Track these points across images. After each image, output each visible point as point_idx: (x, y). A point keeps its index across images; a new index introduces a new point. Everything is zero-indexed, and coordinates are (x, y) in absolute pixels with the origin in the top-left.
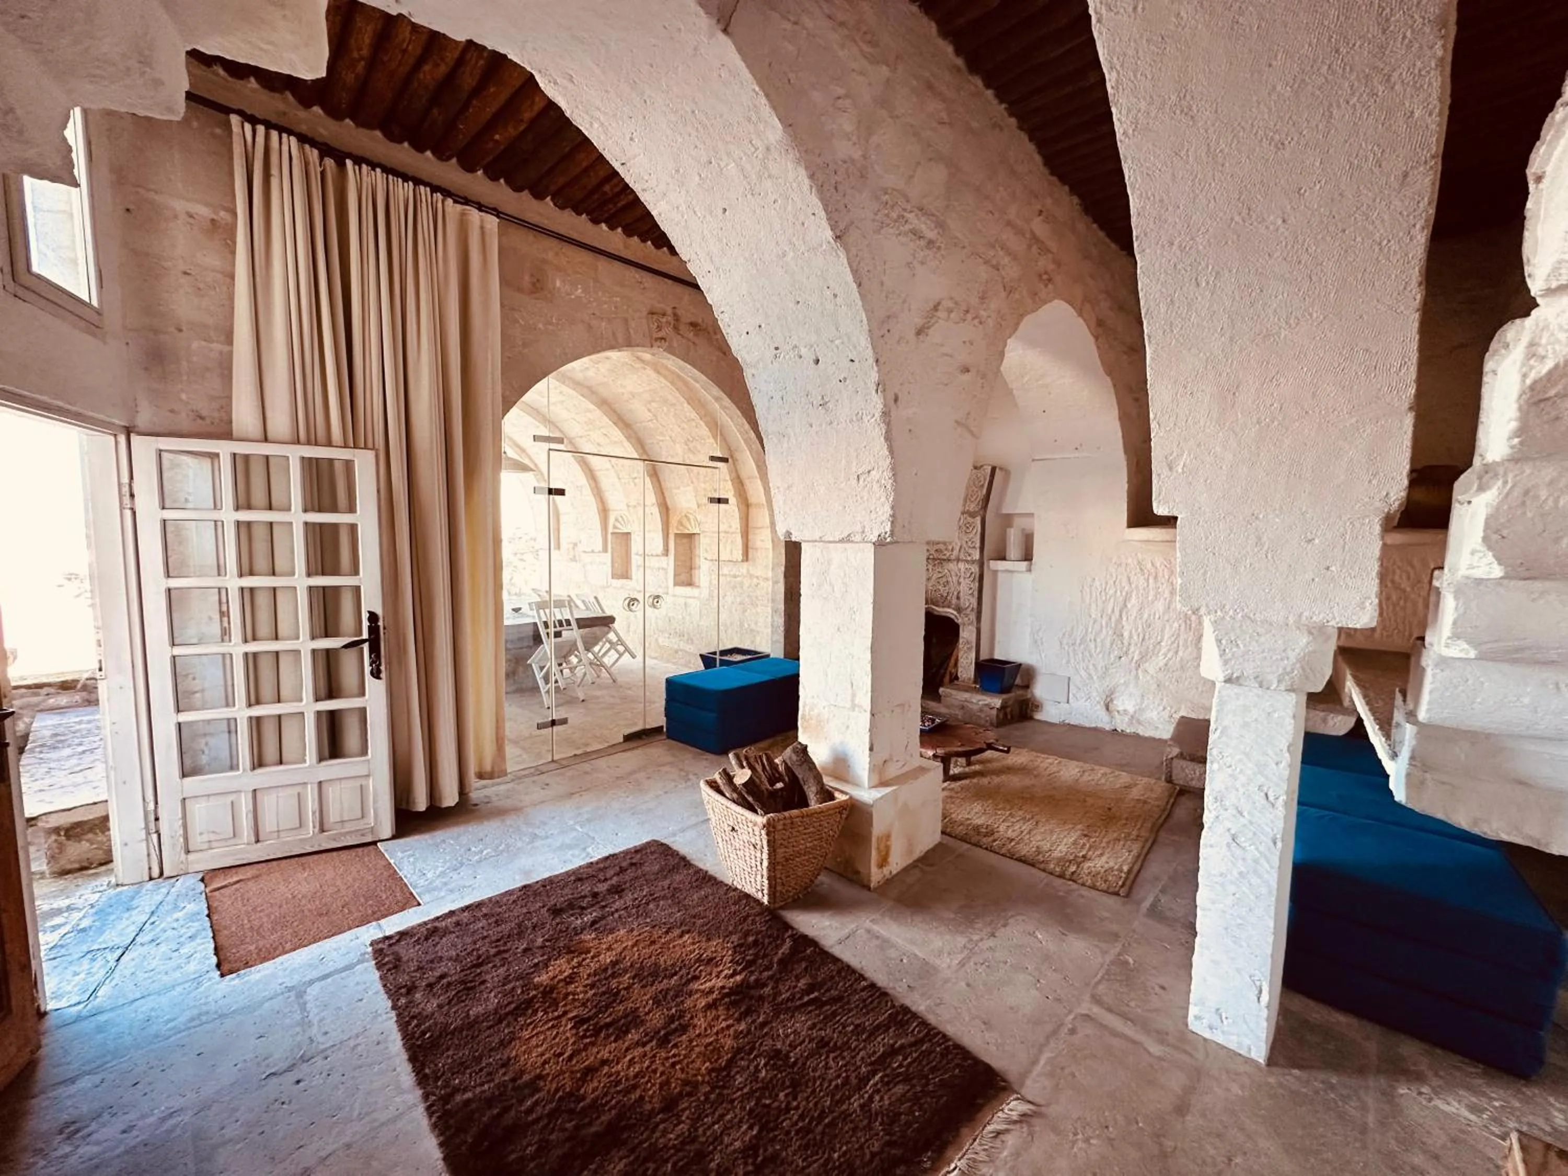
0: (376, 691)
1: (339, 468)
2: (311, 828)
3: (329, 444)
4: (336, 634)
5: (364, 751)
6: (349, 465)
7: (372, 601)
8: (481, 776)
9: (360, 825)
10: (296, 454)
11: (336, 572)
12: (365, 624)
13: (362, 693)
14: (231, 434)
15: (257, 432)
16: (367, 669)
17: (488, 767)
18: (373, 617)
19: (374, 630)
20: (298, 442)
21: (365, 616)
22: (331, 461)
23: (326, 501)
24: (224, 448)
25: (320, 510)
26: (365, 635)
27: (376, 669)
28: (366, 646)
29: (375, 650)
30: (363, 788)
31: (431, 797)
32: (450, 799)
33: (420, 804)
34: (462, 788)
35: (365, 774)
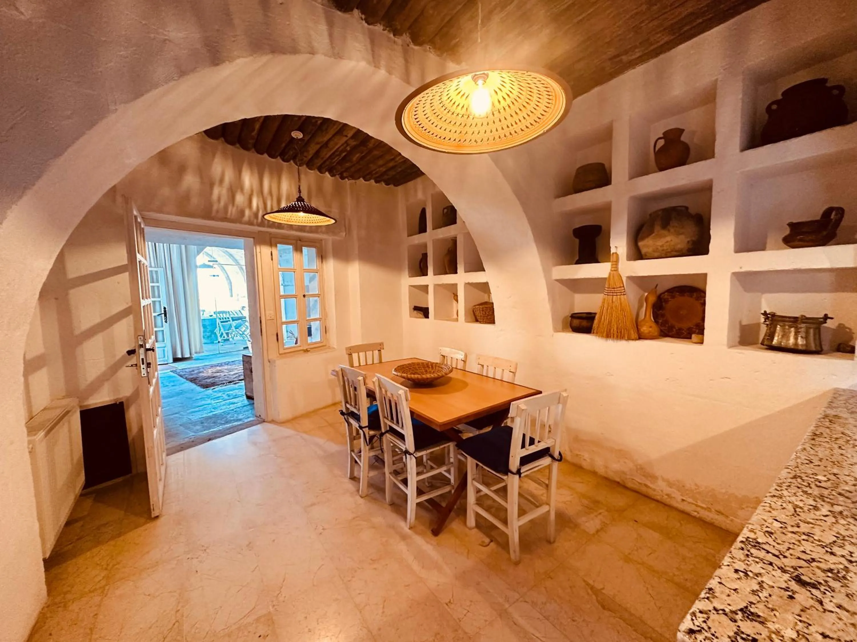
0: (166, 326)
5: (164, 341)
7: (164, 304)
8: (196, 353)
9: (164, 359)
12: (163, 310)
13: (162, 326)
16: (164, 321)
17: (198, 350)
18: (165, 308)
19: (165, 311)
21: (162, 308)
26: (163, 312)
27: (166, 322)
28: (163, 315)
29: (165, 315)
30: (164, 350)
31: (182, 354)
32: (187, 355)
33: (180, 356)
34: (191, 354)
35: (165, 347)
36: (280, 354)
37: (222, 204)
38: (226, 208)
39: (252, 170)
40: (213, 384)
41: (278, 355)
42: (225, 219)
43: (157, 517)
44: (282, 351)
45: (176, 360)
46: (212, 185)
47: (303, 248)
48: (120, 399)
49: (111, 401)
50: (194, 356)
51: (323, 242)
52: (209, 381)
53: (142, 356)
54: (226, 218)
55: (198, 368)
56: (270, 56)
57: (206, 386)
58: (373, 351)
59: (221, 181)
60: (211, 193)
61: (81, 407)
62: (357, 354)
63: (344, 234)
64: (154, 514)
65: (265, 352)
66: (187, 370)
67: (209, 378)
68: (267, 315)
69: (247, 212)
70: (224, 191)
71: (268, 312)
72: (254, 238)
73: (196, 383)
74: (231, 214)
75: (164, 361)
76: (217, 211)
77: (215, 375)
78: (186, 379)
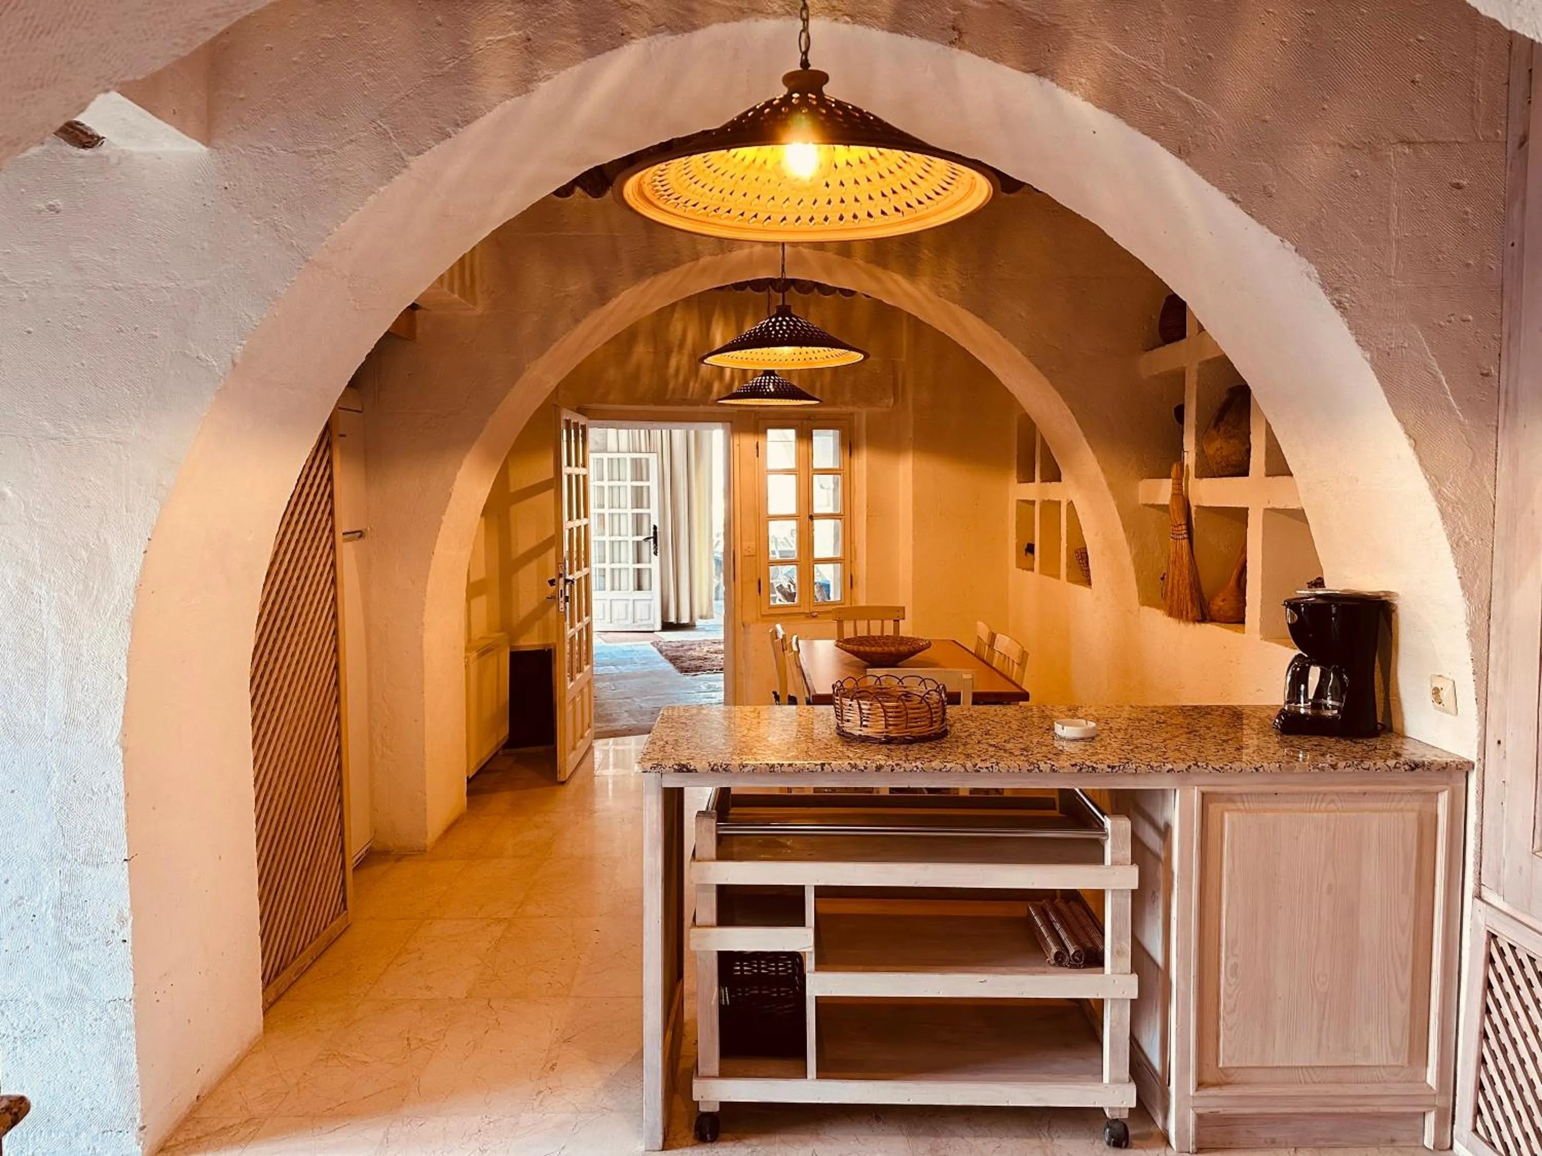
0: (656, 559)
1: (644, 461)
2: (630, 621)
3: (640, 452)
4: (641, 535)
5: (650, 589)
6: (647, 460)
7: (655, 521)
8: (701, 617)
9: (649, 622)
10: (629, 456)
11: (642, 507)
12: (652, 530)
13: (650, 562)
14: (606, 448)
15: (615, 449)
16: (652, 551)
17: (704, 613)
18: (655, 528)
19: (655, 533)
20: (629, 452)
21: (652, 527)
22: (641, 459)
23: (639, 477)
24: (605, 456)
25: (636, 480)
26: (652, 535)
27: (656, 553)
28: (652, 540)
29: (655, 542)
30: (649, 606)
31: (677, 618)
32: (685, 620)
33: (672, 619)
34: (691, 617)
35: (651, 600)
36: (763, 616)
37: (681, 378)
38: (686, 383)
39: (726, 318)
40: (698, 669)
41: (759, 616)
42: (684, 402)
43: (563, 783)
44: (765, 611)
45: (667, 626)
46: (668, 353)
47: (815, 432)
48: (549, 645)
49: (539, 645)
50: (699, 623)
51: (856, 417)
52: (693, 663)
53: (561, 587)
54: (685, 400)
55: (693, 643)
56: (653, 278)
57: (685, 670)
58: (883, 621)
59: (681, 345)
60: (666, 366)
61: (511, 647)
62: (852, 623)
63: (892, 401)
64: (561, 778)
65: (738, 609)
66: (673, 644)
67: (699, 658)
68: (744, 547)
69: (716, 387)
70: (685, 359)
71: (745, 544)
72: (731, 422)
73: (674, 664)
74: (693, 391)
75: (648, 625)
76: (674, 391)
77: (709, 656)
78: (666, 656)
